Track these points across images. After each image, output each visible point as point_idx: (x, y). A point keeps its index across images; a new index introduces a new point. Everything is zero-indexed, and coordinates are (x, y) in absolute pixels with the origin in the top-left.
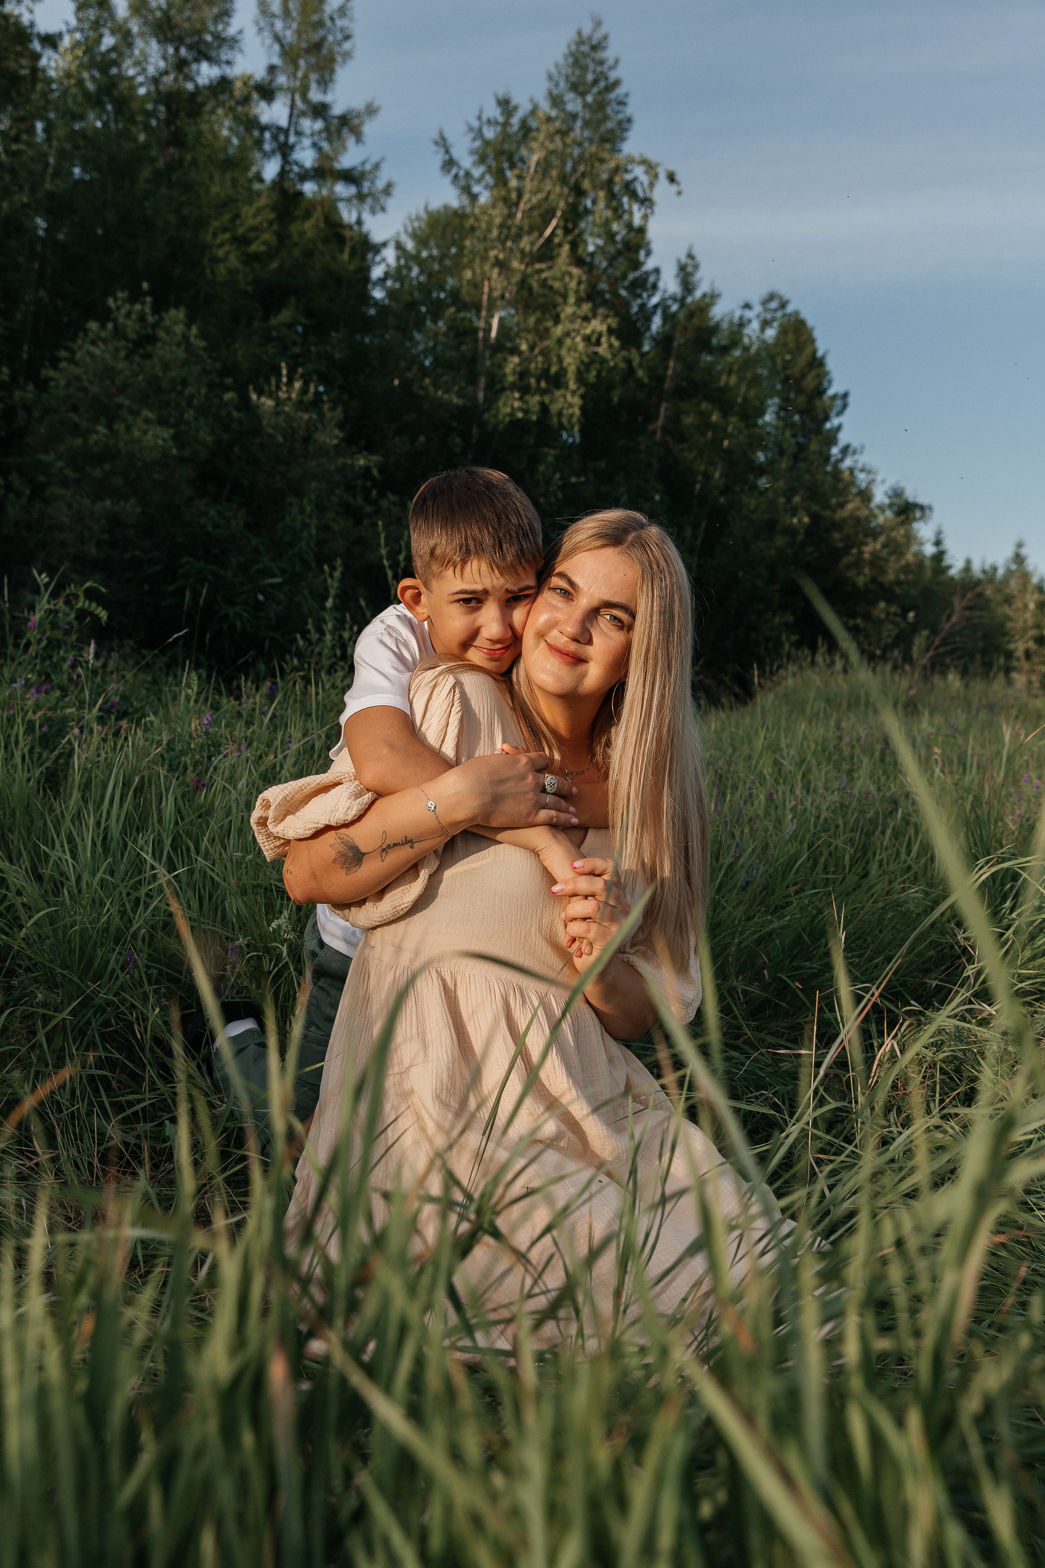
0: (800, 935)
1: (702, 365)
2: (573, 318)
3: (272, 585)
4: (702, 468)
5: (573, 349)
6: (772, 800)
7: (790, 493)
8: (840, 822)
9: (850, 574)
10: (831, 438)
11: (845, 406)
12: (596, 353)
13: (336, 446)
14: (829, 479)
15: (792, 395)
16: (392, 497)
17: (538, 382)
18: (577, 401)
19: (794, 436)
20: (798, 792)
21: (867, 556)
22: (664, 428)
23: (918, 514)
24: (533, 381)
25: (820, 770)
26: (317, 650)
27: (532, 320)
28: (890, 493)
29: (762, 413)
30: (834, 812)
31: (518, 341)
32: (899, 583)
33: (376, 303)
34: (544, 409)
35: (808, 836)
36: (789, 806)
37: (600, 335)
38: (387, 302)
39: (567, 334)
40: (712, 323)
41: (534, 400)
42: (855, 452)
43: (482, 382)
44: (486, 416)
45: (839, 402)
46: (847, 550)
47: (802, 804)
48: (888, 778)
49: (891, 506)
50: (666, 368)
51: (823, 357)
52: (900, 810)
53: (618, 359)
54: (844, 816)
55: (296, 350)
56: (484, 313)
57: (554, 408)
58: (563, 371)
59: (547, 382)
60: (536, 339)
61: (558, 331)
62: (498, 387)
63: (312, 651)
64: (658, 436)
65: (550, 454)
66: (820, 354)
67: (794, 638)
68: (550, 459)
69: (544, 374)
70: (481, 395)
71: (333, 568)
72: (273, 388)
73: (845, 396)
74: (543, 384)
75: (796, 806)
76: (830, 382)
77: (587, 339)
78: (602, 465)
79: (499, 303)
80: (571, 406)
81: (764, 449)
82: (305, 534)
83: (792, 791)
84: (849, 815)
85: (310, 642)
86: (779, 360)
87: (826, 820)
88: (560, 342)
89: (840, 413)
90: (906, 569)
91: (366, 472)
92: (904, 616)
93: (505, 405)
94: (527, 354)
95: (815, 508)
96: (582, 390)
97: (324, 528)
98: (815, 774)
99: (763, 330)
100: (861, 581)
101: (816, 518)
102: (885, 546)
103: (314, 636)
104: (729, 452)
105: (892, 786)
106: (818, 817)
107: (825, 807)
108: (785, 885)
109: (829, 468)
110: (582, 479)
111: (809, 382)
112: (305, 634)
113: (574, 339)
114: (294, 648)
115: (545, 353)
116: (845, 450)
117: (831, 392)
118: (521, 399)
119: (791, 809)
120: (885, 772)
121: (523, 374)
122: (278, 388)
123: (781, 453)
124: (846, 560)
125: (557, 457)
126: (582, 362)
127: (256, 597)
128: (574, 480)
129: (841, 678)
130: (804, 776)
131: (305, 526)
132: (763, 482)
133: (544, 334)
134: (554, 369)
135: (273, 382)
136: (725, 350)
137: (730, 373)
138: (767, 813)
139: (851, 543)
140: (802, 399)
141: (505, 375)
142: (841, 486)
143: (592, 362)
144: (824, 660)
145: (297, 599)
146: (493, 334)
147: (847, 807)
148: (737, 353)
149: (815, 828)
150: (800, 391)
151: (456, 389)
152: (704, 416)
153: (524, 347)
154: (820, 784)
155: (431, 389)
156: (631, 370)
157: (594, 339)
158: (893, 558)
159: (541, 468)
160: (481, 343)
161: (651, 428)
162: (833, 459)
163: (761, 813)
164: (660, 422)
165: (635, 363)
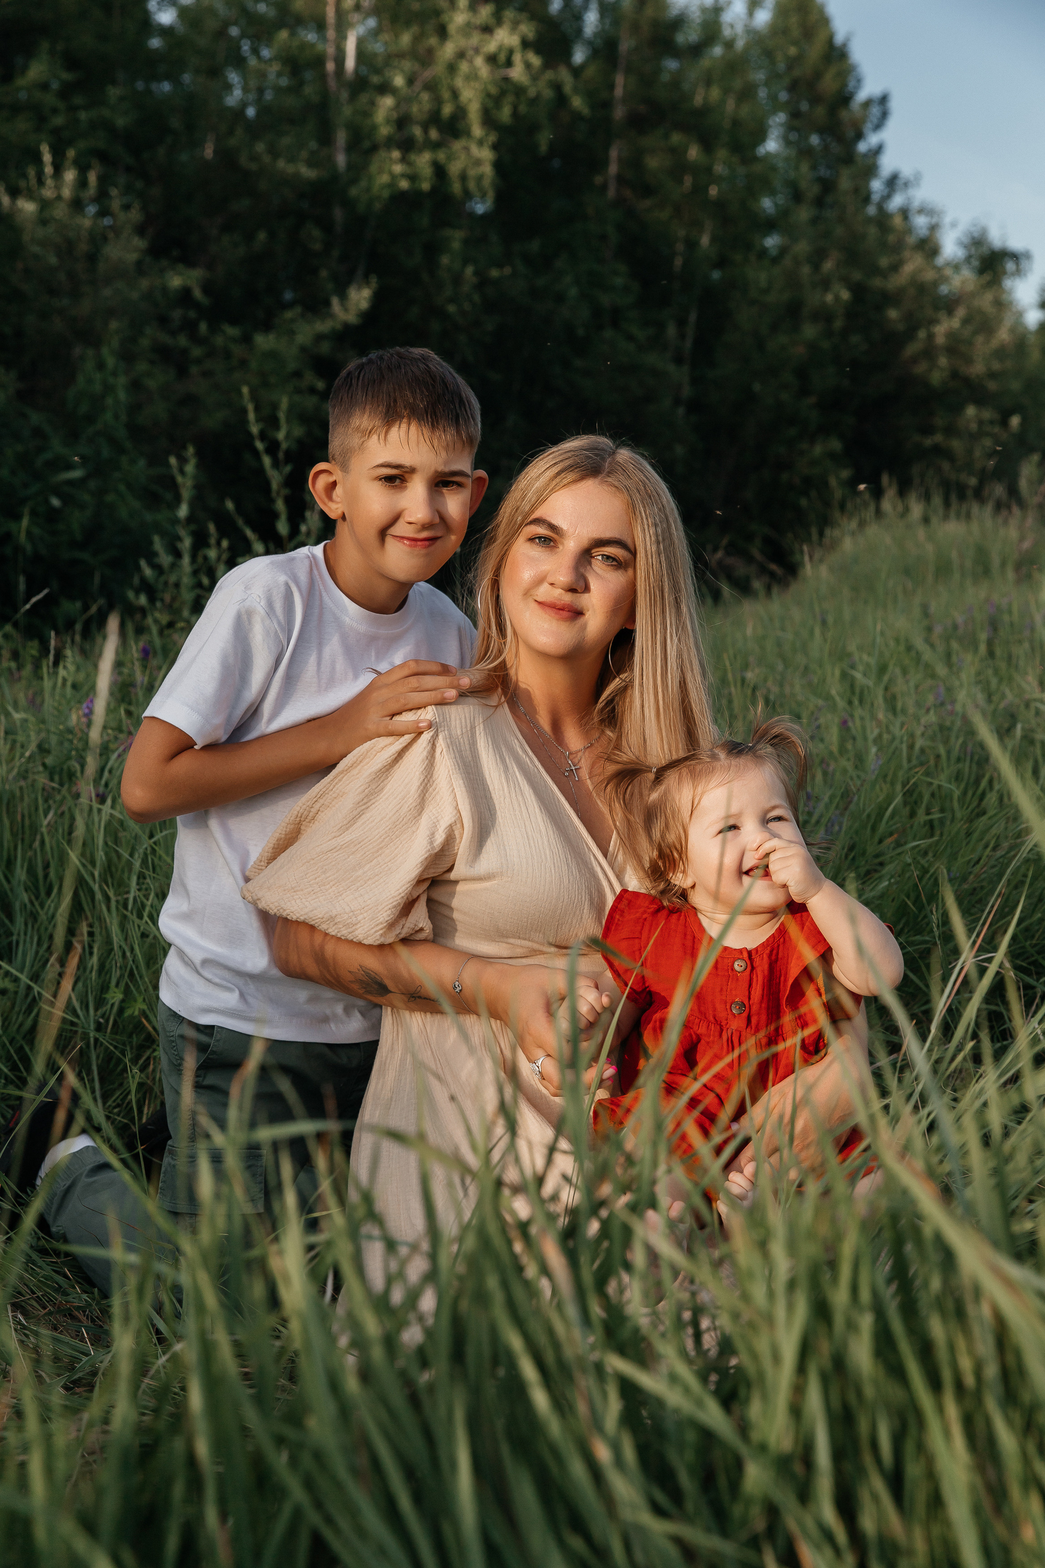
0: (904, 905)
1: (665, 77)
2: (467, 30)
3: (70, 483)
4: (682, 233)
5: (473, 76)
6: (848, 729)
7: (817, 257)
8: (942, 751)
9: (920, 369)
10: (870, 168)
11: (885, 115)
12: (506, 79)
13: (139, 264)
14: (873, 231)
15: (804, 106)
16: (232, 331)
17: (426, 131)
18: (486, 155)
19: (814, 167)
20: (881, 716)
21: (940, 340)
22: (621, 179)
23: (1010, 266)
24: (417, 131)
25: (907, 682)
26: (173, 579)
27: (406, 39)
28: (966, 240)
29: (761, 136)
30: (933, 738)
31: (387, 74)
32: (992, 375)
33: (166, 32)
34: (440, 171)
35: (901, 774)
36: (871, 736)
37: (511, 52)
38: (181, 29)
39: (461, 55)
40: (674, 12)
41: (423, 160)
42: (906, 185)
43: (341, 137)
44: (354, 191)
45: (875, 111)
46: (910, 333)
47: (888, 732)
48: (1001, 680)
49: (968, 259)
50: (611, 87)
51: (845, 45)
52: (1019, 726)
53: (542, 84)
54: (946, 742)
55: (58, 121)
56: (331, 33)
57: (454, 168)
58: (460, 113)
59: (440, 130)
60: (417, 67)
61: (449, 50)
62: (366, 144)
63: (166, 583)
64: (611, 193)
65: (456, 238)
66: (839, 39)
67: (845, 474)
68: (456, 245)
69: (434, 119)
70: (341, 160)
71: (183, 460)
72: (33, 181)
73: (884, 100)
74: (434, 134)
75: (880, 736)
76: (859, 81)
77: (492, 59)
78: (535, 246)
79: (355, 17)
80: (478, 162)
81: (773, 193)
82: (109, 401)
83: (873, 717)
84: (953, 739)
85: (158, 569)
86: (779, 57)
87: (922, 751)
88: (452, 68)
89: (879, 126)
90: (1000, 353)
91: (185, 294)
92: (1004, 422)
93: (381, 171)
94: (405, 91)
95: (857, 276)
96: (492, 138)
97: (136, 385)
98: (900, 686)
99: (751, 13)
100: (936, 378)
101: (859, 291)
102: (966, 321)
103: (165, 559)
104: (720, 205)
105: (1008, 692)
106: (911, 747)
107: (918, 732)
108: (876, 839)
109: (871, 210)
110: (507, 270)
111: (828, 84)
112: (151, 556)
113: (471, 62)
114: (136, 581)
115: (431, 87)
116: (893, 182)
117: (862, 95)
118: (403, 160)
119: (875, 741)
120: (996, 672)
121: (402, 122)
122: (41, 182)
123: (797, 196)
124: (912, 349)
125: (466, 242)
126: (489, 95)
127: (47, 502)
128: (495, 273)
129: (921, 533)
130: (886, 689)
131: (109, 389)
132: (772, 242)
133: (426, 58)
134: (447, 110)
135: (31, 172)
136: (697, 50)
137: (708, 83)
138: (843, 750)
139: (913, 324)
140: (820, 111)
141: (374, 128)
142: (891, 238)
143: (503, 93)
144: (894, 508)
145: (110, 498)
146: (350, 63)
147: (949, 729)
148: (718, 51)
149: (909, 760)
150: (815, 100)
151: (304, 154)
152: (677, 153)
153: (399, 81)
154: (910, 702)
155: (267, 159)
156: (561, 99)
157: (502, 58)
158: (980, 339)
159: (445, 260)
160: (332, 83)
161: (598, 180)
162: (876, 198)
163: (835, 749)
164: (613, 169)
165: (568, 89)
